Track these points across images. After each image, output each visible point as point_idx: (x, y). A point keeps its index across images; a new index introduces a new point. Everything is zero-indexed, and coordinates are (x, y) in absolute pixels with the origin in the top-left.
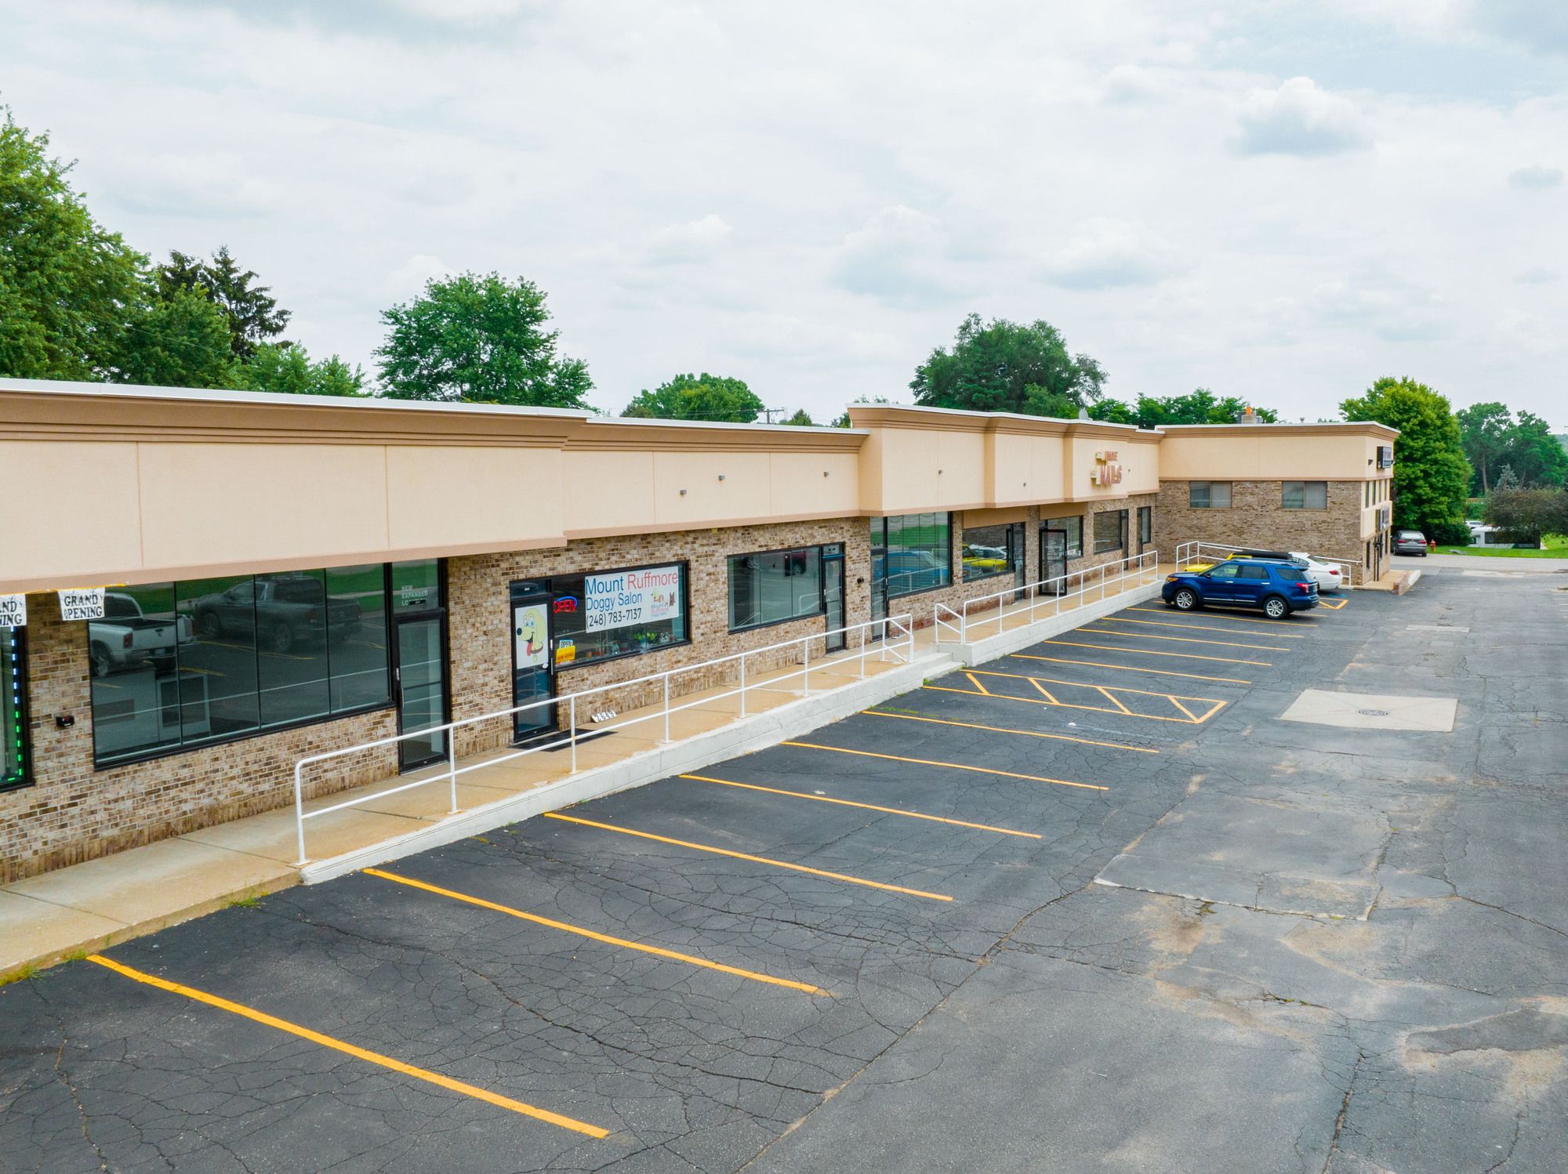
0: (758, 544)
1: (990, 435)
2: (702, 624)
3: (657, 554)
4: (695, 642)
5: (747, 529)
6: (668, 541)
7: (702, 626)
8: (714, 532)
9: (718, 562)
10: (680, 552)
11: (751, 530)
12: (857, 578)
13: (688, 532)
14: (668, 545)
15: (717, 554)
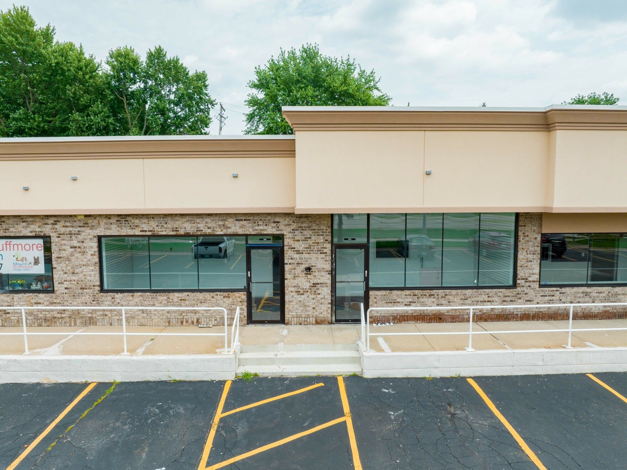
0: (141, 229)
1: (552, 133)
2: (65, 281)
3: (11, 230)
4: (58, 293)
5: (123, 218)
6: (24, 222)
7: (66, 283)
8: (79, 218)
9: (86, 239)
10: (38, 230)
11: (128, 218)
12: (303, 267)
13: (47, 217)
14: (24, 224)
15: (83, 234)
